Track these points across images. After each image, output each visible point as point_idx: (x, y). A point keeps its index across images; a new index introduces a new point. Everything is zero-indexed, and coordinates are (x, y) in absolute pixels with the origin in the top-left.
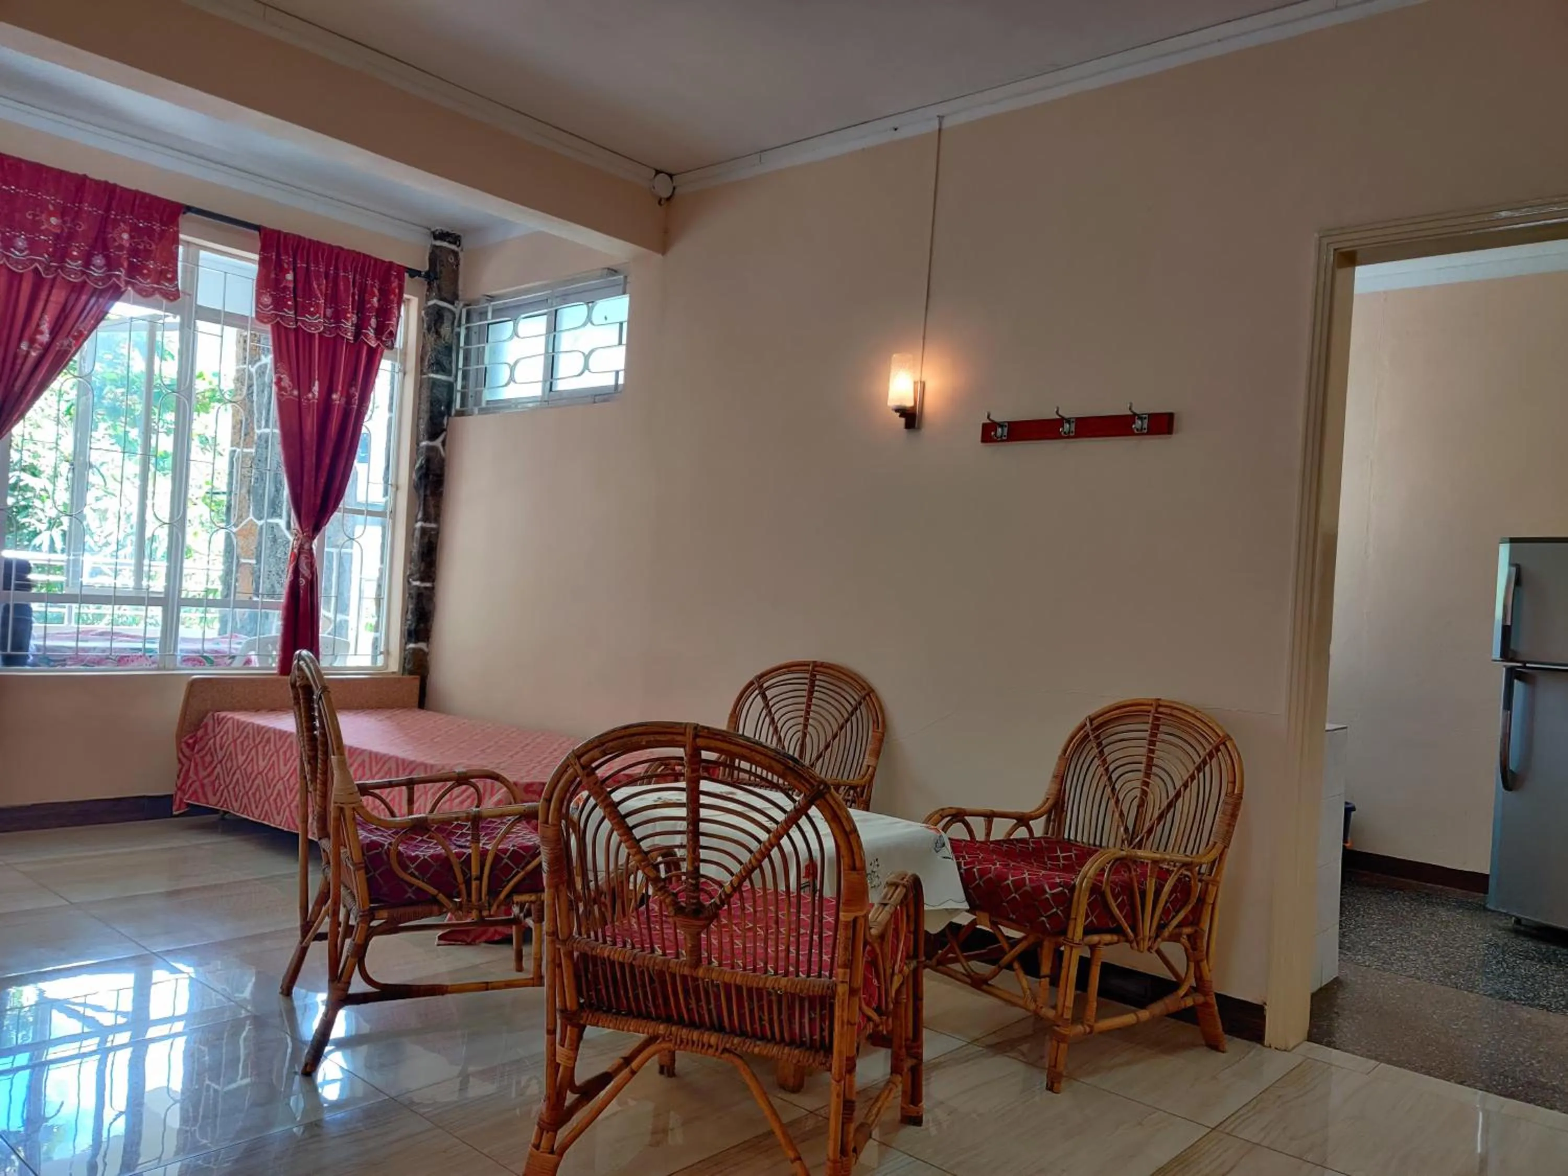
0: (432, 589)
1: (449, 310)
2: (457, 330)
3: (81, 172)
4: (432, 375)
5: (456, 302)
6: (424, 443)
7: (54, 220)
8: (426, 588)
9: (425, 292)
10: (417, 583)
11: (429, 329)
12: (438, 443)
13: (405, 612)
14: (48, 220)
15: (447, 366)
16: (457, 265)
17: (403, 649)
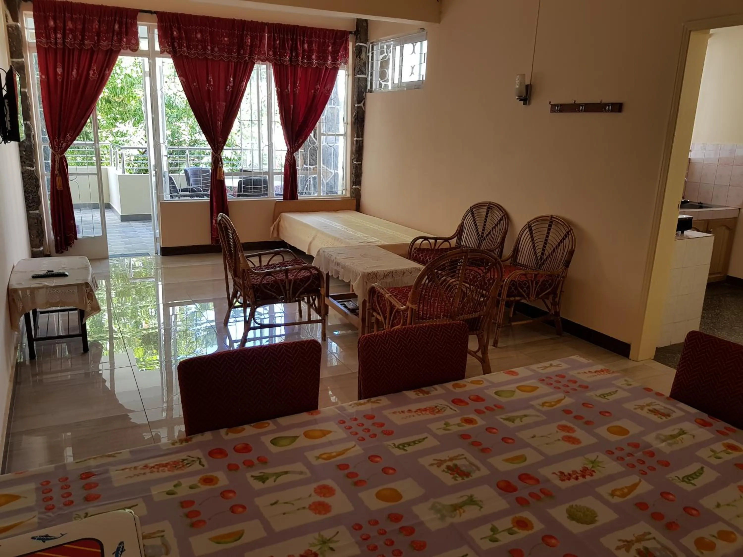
0: (361, 164)
1: (364, 46)
2: (368, 54)
3: (232, 18)
4: (358, 76)
5: (367, 43)
6: (356, 105)
7: (226, 39)
8: (358, 164)
9: (355, 40)
10: (355, 162)
11: (357, 57)
12: (361, 105)
13: (351, 174)
14: (224, 39)
15: (364, 71)
16: (367, 26)
17: (351, 188)
